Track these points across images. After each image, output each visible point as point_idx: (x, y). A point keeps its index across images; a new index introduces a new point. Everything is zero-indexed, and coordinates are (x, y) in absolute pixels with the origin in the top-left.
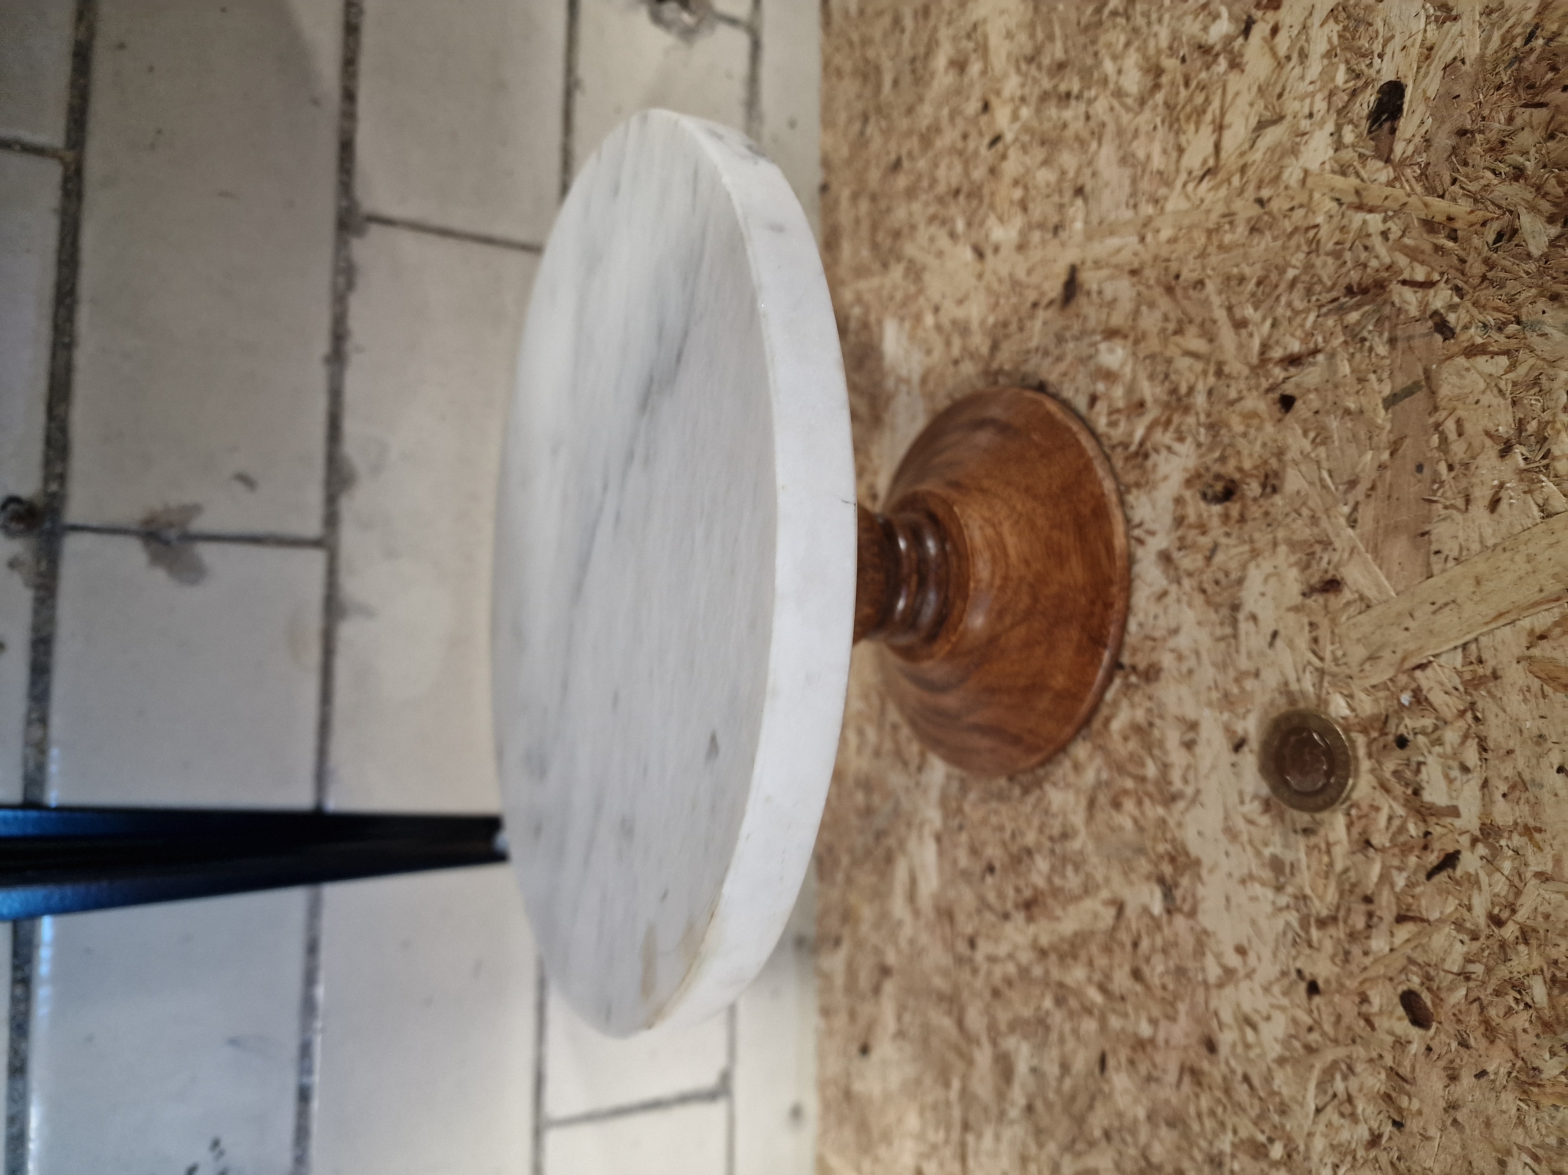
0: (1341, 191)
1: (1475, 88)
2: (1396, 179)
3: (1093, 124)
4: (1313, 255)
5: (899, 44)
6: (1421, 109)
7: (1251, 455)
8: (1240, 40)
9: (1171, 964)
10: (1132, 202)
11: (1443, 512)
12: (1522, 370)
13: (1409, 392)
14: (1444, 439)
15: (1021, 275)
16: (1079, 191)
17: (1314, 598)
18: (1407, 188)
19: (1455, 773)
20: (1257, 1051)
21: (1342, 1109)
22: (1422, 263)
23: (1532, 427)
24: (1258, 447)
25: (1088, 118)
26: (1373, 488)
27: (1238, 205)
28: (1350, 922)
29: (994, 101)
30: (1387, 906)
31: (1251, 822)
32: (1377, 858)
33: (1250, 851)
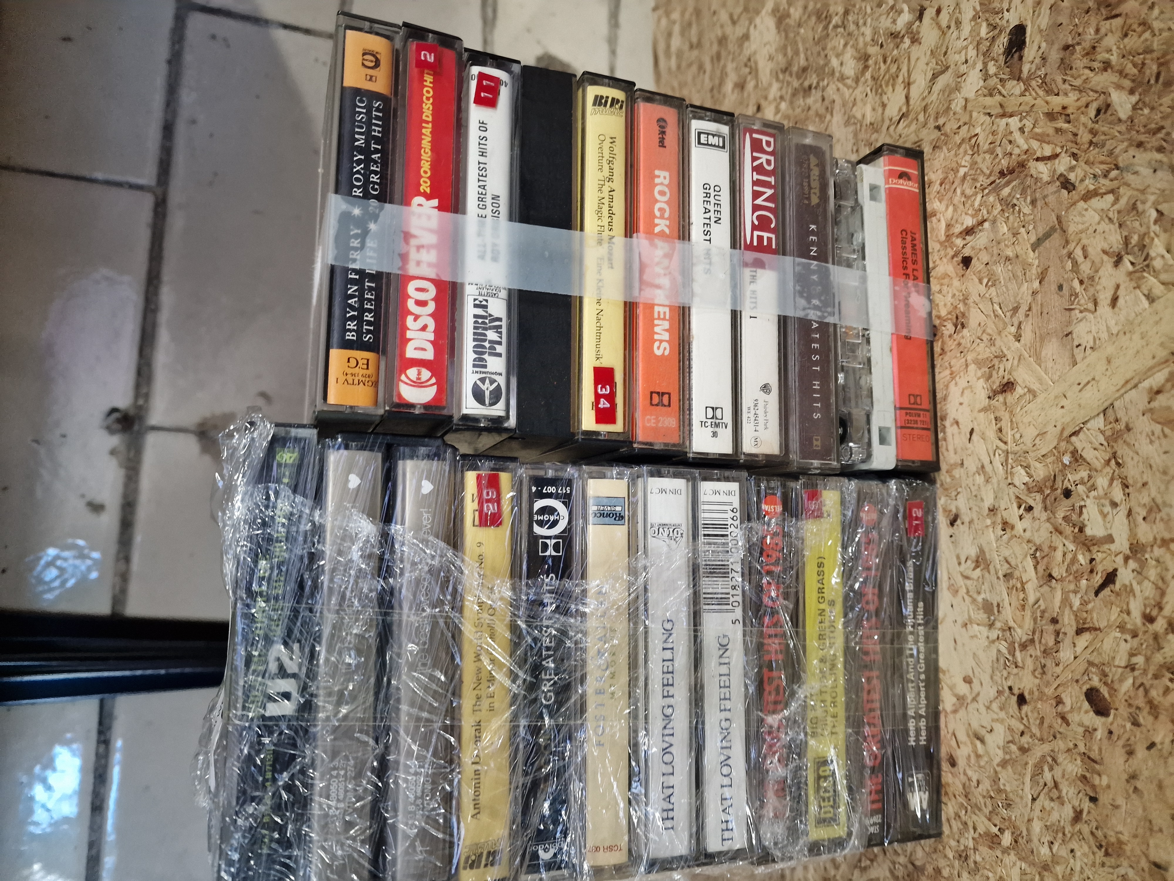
0: (990, 107)
1: (1072, 16)
2: (1026, 90)
3: (827, 102)
4: (976, 156)
5: (703, 82)
6: (1037, 39)
7: (945, 305)
8: (917, 23)
11: (1080, 316)
12: (1123, 201)
13: (1047, 235)
14: (1075, 263)
17: (996, 399)
18: (1033, 93)
19: (1108, 509)
20: (986, 759)
21: (1051, 795)
22: (1048, 143)
24: (949, 298)
25: (823, 100)
26: (1030, 309)
28: (1043, 641)
29: (763, 103)
30: (1068, 623)
31: (967, 578)
32: (1058, 587)
33: (968, 599)
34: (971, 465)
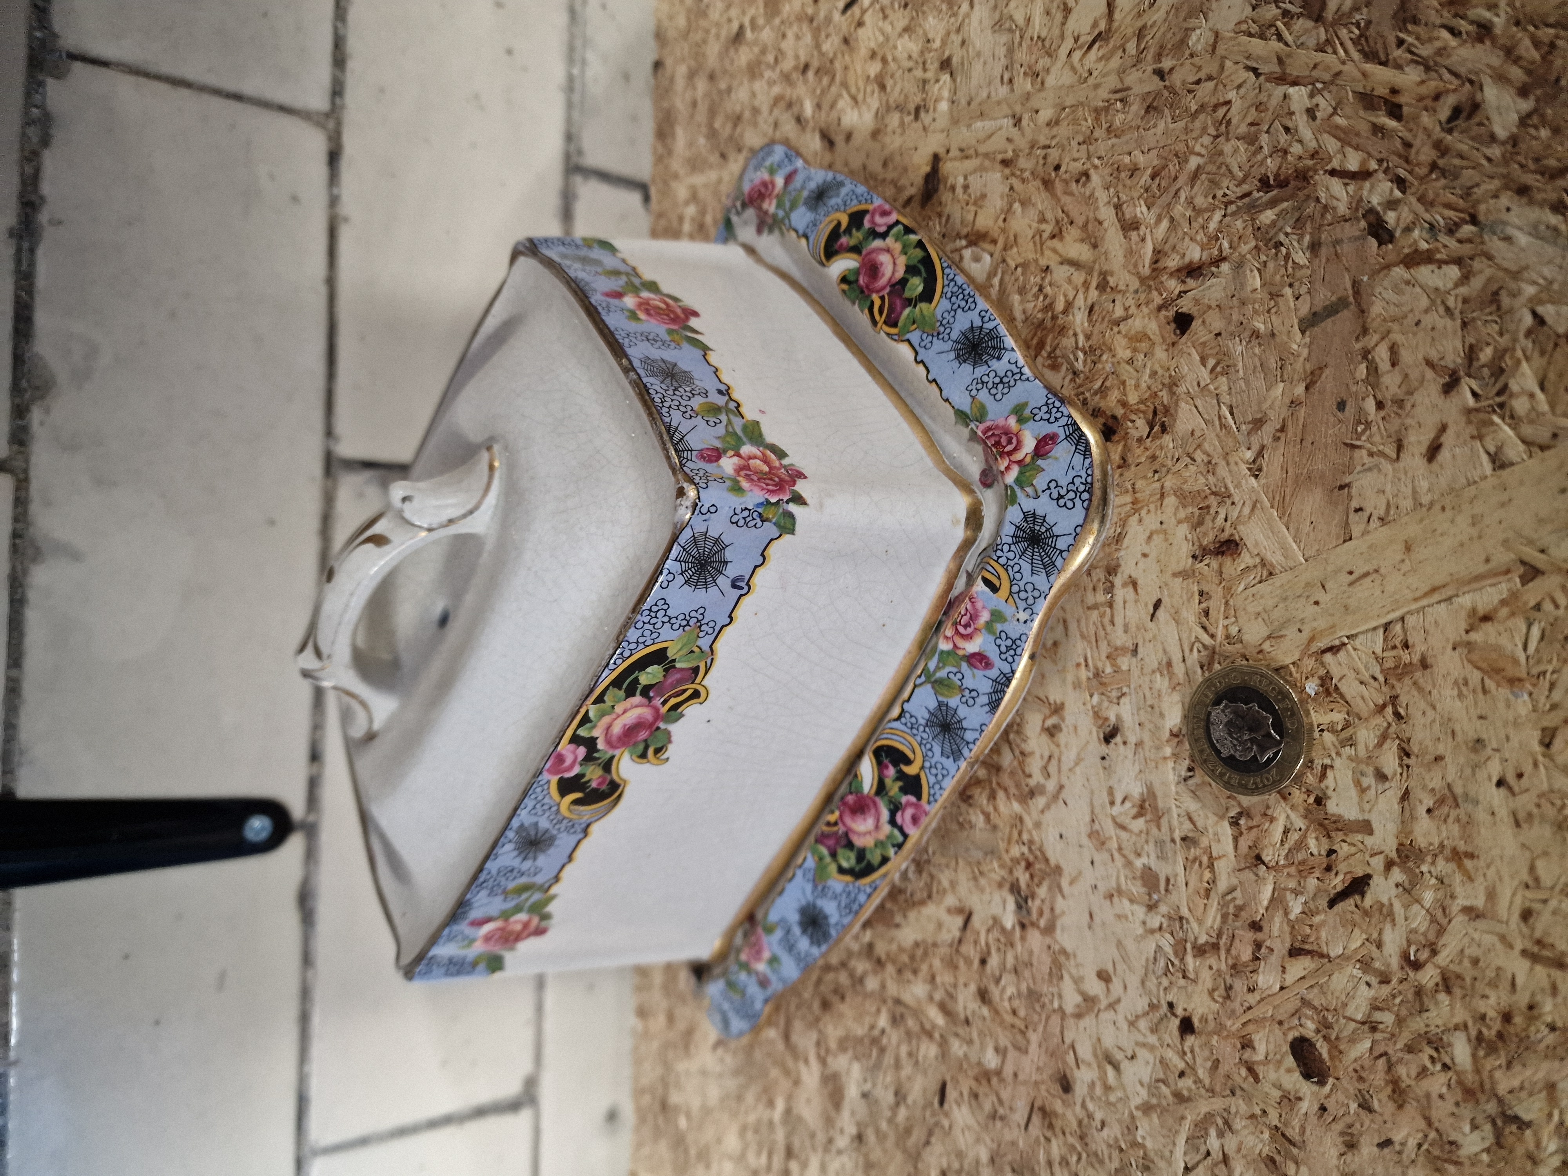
0: (1258, 58)
2: (1328, 42)
4: (1222, 139)
7: (1137, 386)
9: (1024, 987)
10: (1006, 78)
11: (1367, 460)
12: (1477, 283)
13: (1332, 310)
14: (1373, 370)
15: (876, 166)
16: (946, 65)
17: (1206, 562)
18: (1341, 52)
19: (1369, 780)
20: (1119, 1094)
22: (1357, 148)
23: (1486, 354)
24: (1146, 377)
26: (1282, 429)
27: (1132, 78)
28: (1233, 952)
30: (1278, 936)
31: (1123, 827)
32: (1269, 877)
33: (1119, 861)
34: (1151, 656)
